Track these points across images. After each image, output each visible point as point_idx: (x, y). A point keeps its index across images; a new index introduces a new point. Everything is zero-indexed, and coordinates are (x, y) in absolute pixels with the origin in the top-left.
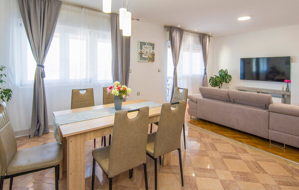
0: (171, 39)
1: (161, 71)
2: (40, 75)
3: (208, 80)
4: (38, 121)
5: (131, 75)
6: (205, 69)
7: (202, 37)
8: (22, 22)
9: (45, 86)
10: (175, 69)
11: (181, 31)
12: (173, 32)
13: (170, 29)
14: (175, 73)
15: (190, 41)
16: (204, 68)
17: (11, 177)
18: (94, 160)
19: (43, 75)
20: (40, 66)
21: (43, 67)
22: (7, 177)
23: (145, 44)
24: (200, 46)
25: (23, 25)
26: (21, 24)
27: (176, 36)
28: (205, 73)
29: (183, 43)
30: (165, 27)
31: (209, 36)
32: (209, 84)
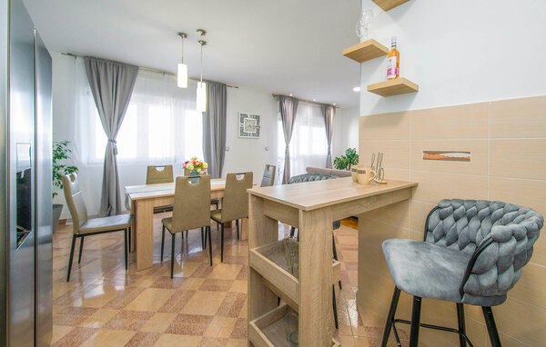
0: (282, 110)
1: (269, 149)
2: (111, 152)
3: (333, 161)
4: (109, 205)
5: (227, 154)
6: (329, 148)
7: (325, 108)
8: (90, 90)
9: (118, 165)
10: (287, 147)
11: (295, 101)
12: (285, 102)
13: (281, 98)
14: (287, 152)
15: (307, 112)
16: (327, 147)
17: (82, 236)
18: (164, 227)
19: (115, 152)
20: (112, 141)
21: (115, 142)
22: (79, 236)
23: (246, 116)
24: (322, 120)
25: (91, 94)
26: (88, 93)
27: (288, 106)
28: (329, 153)
29: (297, 115)
30: (274, 96)
31: (334, 107)
32: (333, 166)
